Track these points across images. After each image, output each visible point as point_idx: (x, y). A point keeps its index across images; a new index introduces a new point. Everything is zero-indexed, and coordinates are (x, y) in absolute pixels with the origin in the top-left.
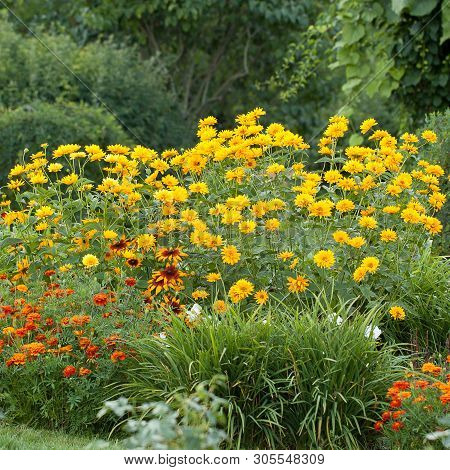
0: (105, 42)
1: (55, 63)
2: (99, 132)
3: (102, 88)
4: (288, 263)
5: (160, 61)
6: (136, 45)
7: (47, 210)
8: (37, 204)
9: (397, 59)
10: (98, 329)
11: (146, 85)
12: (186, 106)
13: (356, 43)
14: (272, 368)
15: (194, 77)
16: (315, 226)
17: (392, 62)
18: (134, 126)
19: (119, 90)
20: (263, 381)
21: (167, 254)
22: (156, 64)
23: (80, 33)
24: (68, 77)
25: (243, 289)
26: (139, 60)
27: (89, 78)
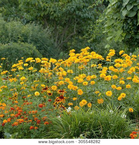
0: (32, 24)
1: (16, 30)
2: (31, 52)
3: (31, 38)
4: (97, 95)
5: (48, 30)
6: (41, 25)
7: (24, 78)
8: (20, 76)
9: (124, 30)
10: (40, 115)
11: (44, 37)
12: (56, 44)
13: (111, 25)
14: (94, 127)
15: (59, 34)
16: (106, 83)
17: (122, 31)
18: (41, 49)
19: (36, 39)
20: (91, 131)
21: (60, 91)
22: (47, 31)
23: (24, 21)
24: (20, 35)
25: (84, 103)
26: (42, 29)
27: (27, 35)
